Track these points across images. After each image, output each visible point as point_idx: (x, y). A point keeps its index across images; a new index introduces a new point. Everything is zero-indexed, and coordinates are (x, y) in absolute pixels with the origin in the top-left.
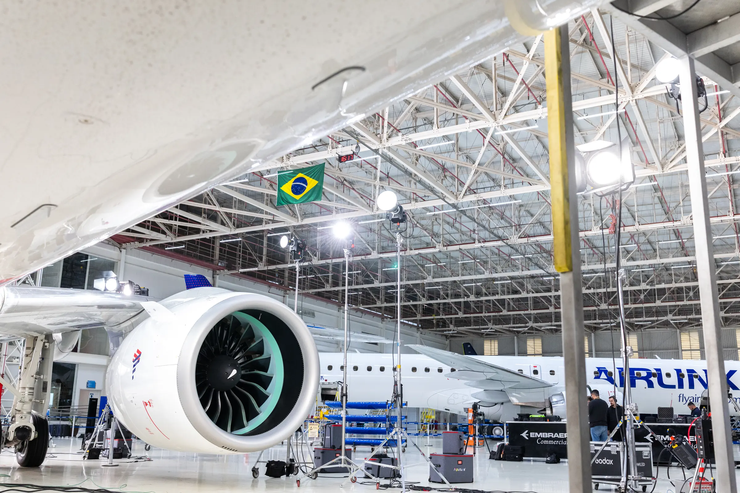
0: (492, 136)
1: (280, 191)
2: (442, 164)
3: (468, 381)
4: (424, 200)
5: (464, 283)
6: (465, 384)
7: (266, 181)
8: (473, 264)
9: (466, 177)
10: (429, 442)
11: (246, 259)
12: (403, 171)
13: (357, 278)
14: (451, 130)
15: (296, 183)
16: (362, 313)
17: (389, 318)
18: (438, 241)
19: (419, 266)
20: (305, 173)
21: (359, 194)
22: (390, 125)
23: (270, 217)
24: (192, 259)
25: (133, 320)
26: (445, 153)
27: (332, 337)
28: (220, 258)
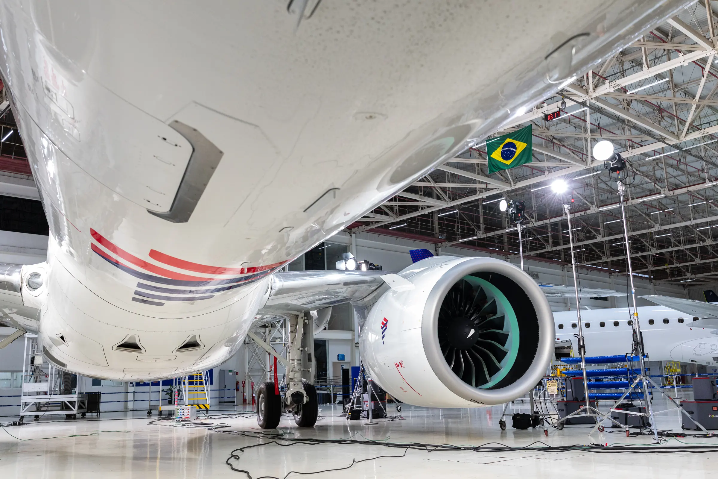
0: (712, 65)
1: (490, 159)
2: (657, 105)
3: (715, 329)
4: (642, 146)
5: (698, 227)
6: (712, 333)
7: (475, 151)
8: (706, 205)
9: (686, 114)
10: (678, 395)
11: (464, 229)
12: (615, 119)
13: (578, 235)
14: (663, 67)
15: (505, 149)
16: (587, 270)
17: (617, 272)
18: (662, 186)
19: (644, 215)
20: (514, 137)
21: (570, 149)
22: (595, 75)
23: (483, 186)
24: (415, 235)
25: (375, 293)
26: (659, 92)
27: (560, 295)
28: (440, 231)
